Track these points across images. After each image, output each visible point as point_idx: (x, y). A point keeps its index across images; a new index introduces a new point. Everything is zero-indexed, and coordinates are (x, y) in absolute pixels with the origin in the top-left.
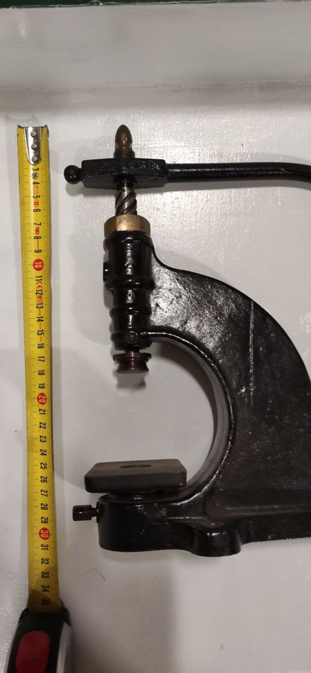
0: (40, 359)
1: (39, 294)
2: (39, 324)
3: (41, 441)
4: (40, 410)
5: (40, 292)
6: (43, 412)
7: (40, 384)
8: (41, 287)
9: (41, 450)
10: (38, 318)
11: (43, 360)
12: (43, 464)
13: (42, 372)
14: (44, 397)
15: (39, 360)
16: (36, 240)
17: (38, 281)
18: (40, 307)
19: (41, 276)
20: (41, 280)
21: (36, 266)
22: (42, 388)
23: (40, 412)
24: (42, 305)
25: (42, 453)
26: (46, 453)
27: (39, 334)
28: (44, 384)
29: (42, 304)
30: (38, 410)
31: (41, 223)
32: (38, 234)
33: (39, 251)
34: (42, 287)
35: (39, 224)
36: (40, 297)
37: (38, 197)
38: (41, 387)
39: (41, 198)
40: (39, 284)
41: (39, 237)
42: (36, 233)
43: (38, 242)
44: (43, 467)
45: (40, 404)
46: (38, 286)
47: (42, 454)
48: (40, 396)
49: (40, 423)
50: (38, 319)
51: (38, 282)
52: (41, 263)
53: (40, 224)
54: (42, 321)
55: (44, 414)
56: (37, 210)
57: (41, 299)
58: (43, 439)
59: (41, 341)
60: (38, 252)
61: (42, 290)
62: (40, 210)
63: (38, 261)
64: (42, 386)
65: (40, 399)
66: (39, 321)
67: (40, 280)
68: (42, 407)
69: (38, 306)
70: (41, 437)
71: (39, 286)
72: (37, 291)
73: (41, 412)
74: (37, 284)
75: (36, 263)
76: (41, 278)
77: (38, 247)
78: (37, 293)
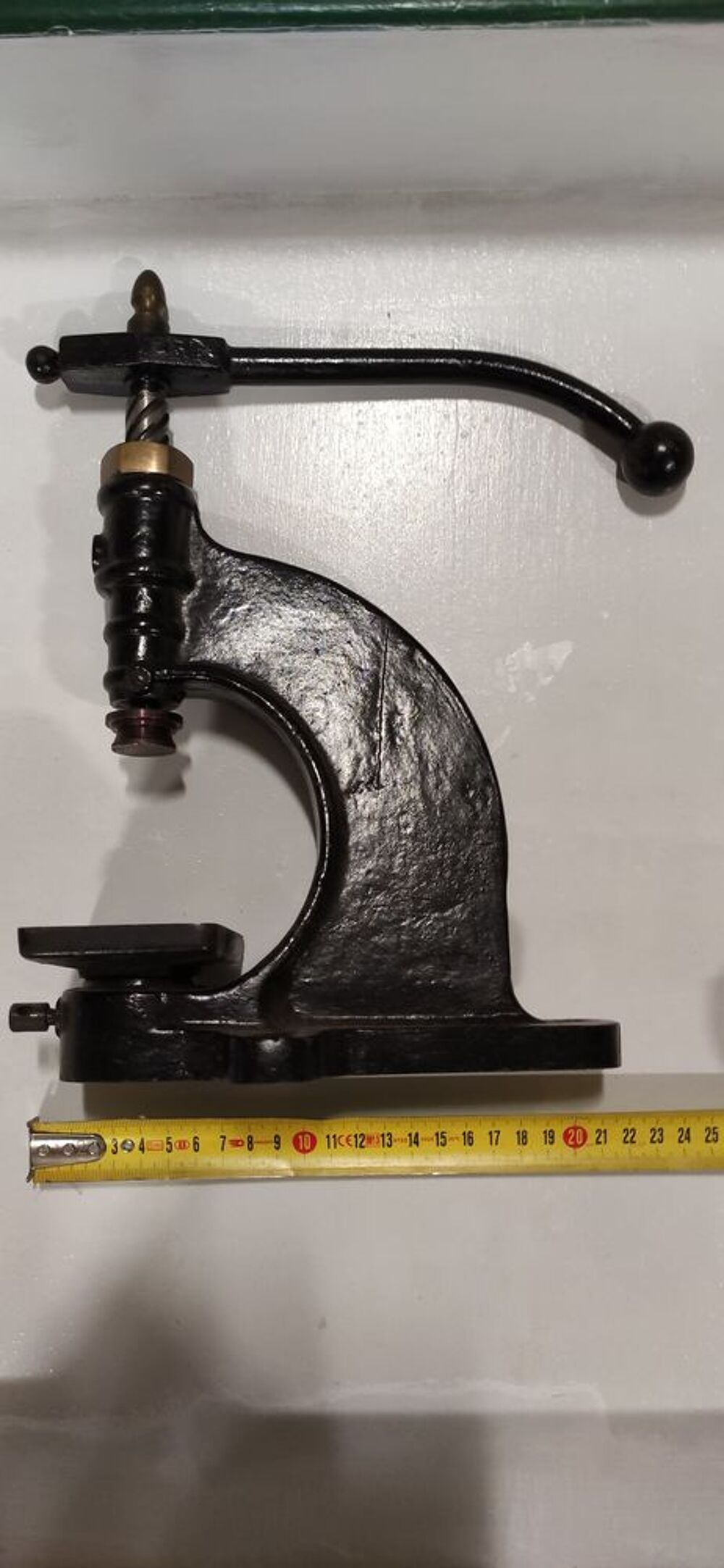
0: (494, 1141)
1: (363, 1141)
2: (424, 1142)
3: (662, 1140)
4: (598, 1143)
5: (360, 1140)
6: (603, 1135)
7: (546, 1143)
8: (350, 1138)
9: (680, 1142)
10: (411, 1145)
11: (496, 1134)
12: (708, 1136)
13: (521, 1136)
14: (571, 1134)
15: (497, 1143)
16: (255, 1146)
17: (338, 1144)
18: (390, 1139)
19: (328, 1137)
20: (334, 1136)
21: (307, 1147)
22: (552, 1137)
23: (603, 1143)
24: (385, 1135)
25: (686, 1138)
26: (685, 1130)
27: (443, 1142)
28: (545, 1132)
29: (383, 1135)
30: (599, 1146)
31: (222, 1137)
32: (243, 1142)
33: (277, 1139)
34: (350, 1136)
35: (222, 1139)
36: (370, 1140)
37: (170, 1141)
38: (551, 1140)
39: (171, 1136)
40: (343, 1141)
41: (248, 1140)
42: (242, 1145)
43: (258, 1142)
44: (715, 1136)
45: (587, 1142)
46: (349, 1144)
47: (688, 1138)
48: (571, 1143)
49: (625, 1142)
50: (413, 1144)
51: (340, 1144)
52: (300, 1137)
53: (224, 1137)
54: (417, 1135)
55: (605, 1131)
56: (195, 1143)
57: (374, 1138)
58: (657, 1136)
59: (457, 1138)
60: (278, 1143)
61: (356, 1136)
62: (196, 1138)
63: (296, 1142)
64: (550, 1137)
65: (576, 1142)
66: (417, 1143)
67: (335, 1140)
68: (592, 1137)
69: (388, 1145)
70: (652, 1141)
71: (348, 1140)
72: (356, 1146)
73: (602, 1139)
74: (343, 1146)
75: (301, 1147)
76: (331, 1136)
77: (268, 1142)
78: (362, 1147)
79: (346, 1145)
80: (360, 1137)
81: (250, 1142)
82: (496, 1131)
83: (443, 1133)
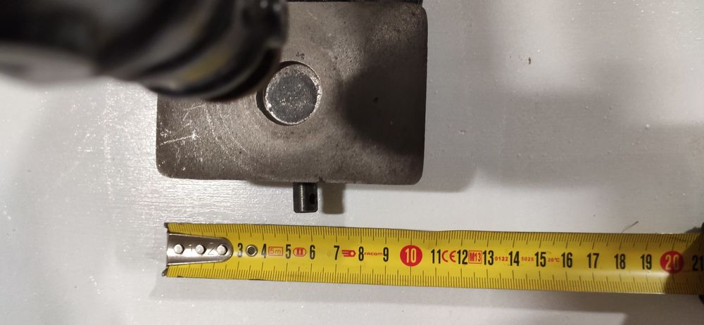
0: (593, 264)
1: (465, 258)
5: (462, 257)
6: (699, 261)
7: (644, 268)
8: (454, 254)
10: (511, 264)
11: (595, 257)
13: (619, 261)
15: (595, 267)
17: (442, 259)
18: (492, 257)
19: (433, 252)
21: (413, 261)
22: (650, 263)
24: (487, 253)
27: (544, 263)
28: (643, 257)
29: (485, 253)
31: (335, 247)
33: (386, 252)
34: (454, 251)
35: (336, 249)
36: (473, 257)
40: (447, 256)
41: (359, 251)
42: (354, 256)
46: (452, 260)
50: (513, 263)
51: (444, 259)
52: (407, 251)
54: (518, 254)
60: (387, 255)
61: (459, 252)
63: (403, 256)
66: (517, 262)
67: (440, 255)
69: (489, 262)
71: (451, 256)
72: (459, 263)
74: (446, 261)
75: (408, 261)
76: (436, 252)
77: (376, 254)
78: (464, 263)
79: (449, 260)
80: (463, 254)
81: (361, 253)
82: (595, 254)
83: (542, 253)
